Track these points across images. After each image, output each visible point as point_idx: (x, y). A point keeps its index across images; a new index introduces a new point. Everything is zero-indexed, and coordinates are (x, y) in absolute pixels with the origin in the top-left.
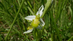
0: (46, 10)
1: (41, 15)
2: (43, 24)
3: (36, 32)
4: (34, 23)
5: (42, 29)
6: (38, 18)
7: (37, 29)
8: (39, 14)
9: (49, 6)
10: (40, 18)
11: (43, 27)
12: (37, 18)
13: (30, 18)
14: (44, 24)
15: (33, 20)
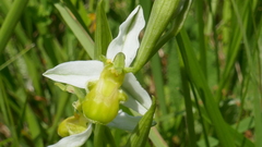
0: (156, 33)
1: (128, 61)
2: (141, 102)
4: (97, 101)
5: (136, 131)
6: (114, 76)
7: (113, 132)
8: (121, 56)
9: (169, 14)
10: (124, 72)
11: (140, 117)
12: (109, 75)
14: (148, 102)
15: (91, 87)
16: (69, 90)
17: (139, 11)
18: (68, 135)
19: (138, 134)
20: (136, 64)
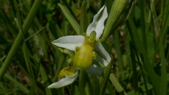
1: (98, 36)
3: (85, 85)
4: (81, 57)
5: (102, 75)
6: (90, 44)
7: (89, 75)
8: (94, 33)
10: (95, 42)
11: (104, 68)
12: (87, 43)
13: (68, 43)
15: (78, 49)
16: (66, 52)
17: (104, 8)
18: (65, 77)
19: (103, 77)
20: (102, 38)
